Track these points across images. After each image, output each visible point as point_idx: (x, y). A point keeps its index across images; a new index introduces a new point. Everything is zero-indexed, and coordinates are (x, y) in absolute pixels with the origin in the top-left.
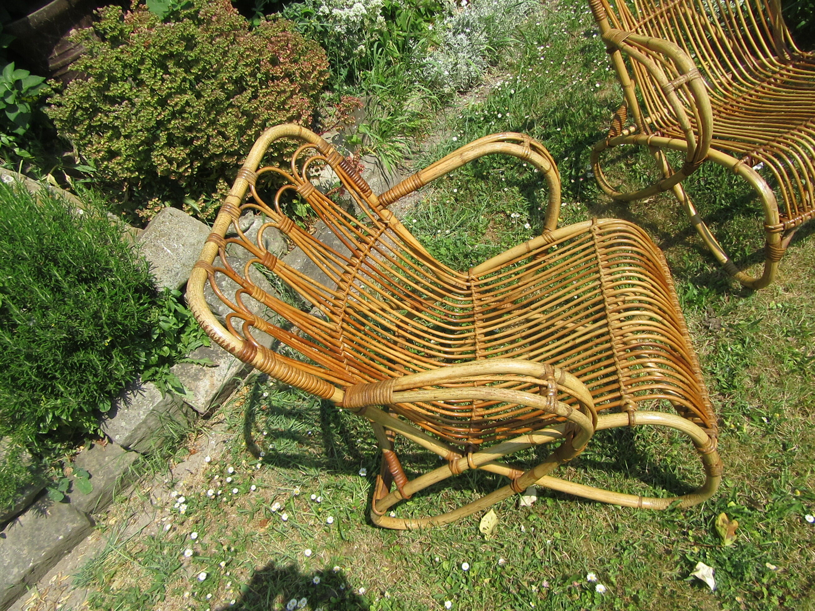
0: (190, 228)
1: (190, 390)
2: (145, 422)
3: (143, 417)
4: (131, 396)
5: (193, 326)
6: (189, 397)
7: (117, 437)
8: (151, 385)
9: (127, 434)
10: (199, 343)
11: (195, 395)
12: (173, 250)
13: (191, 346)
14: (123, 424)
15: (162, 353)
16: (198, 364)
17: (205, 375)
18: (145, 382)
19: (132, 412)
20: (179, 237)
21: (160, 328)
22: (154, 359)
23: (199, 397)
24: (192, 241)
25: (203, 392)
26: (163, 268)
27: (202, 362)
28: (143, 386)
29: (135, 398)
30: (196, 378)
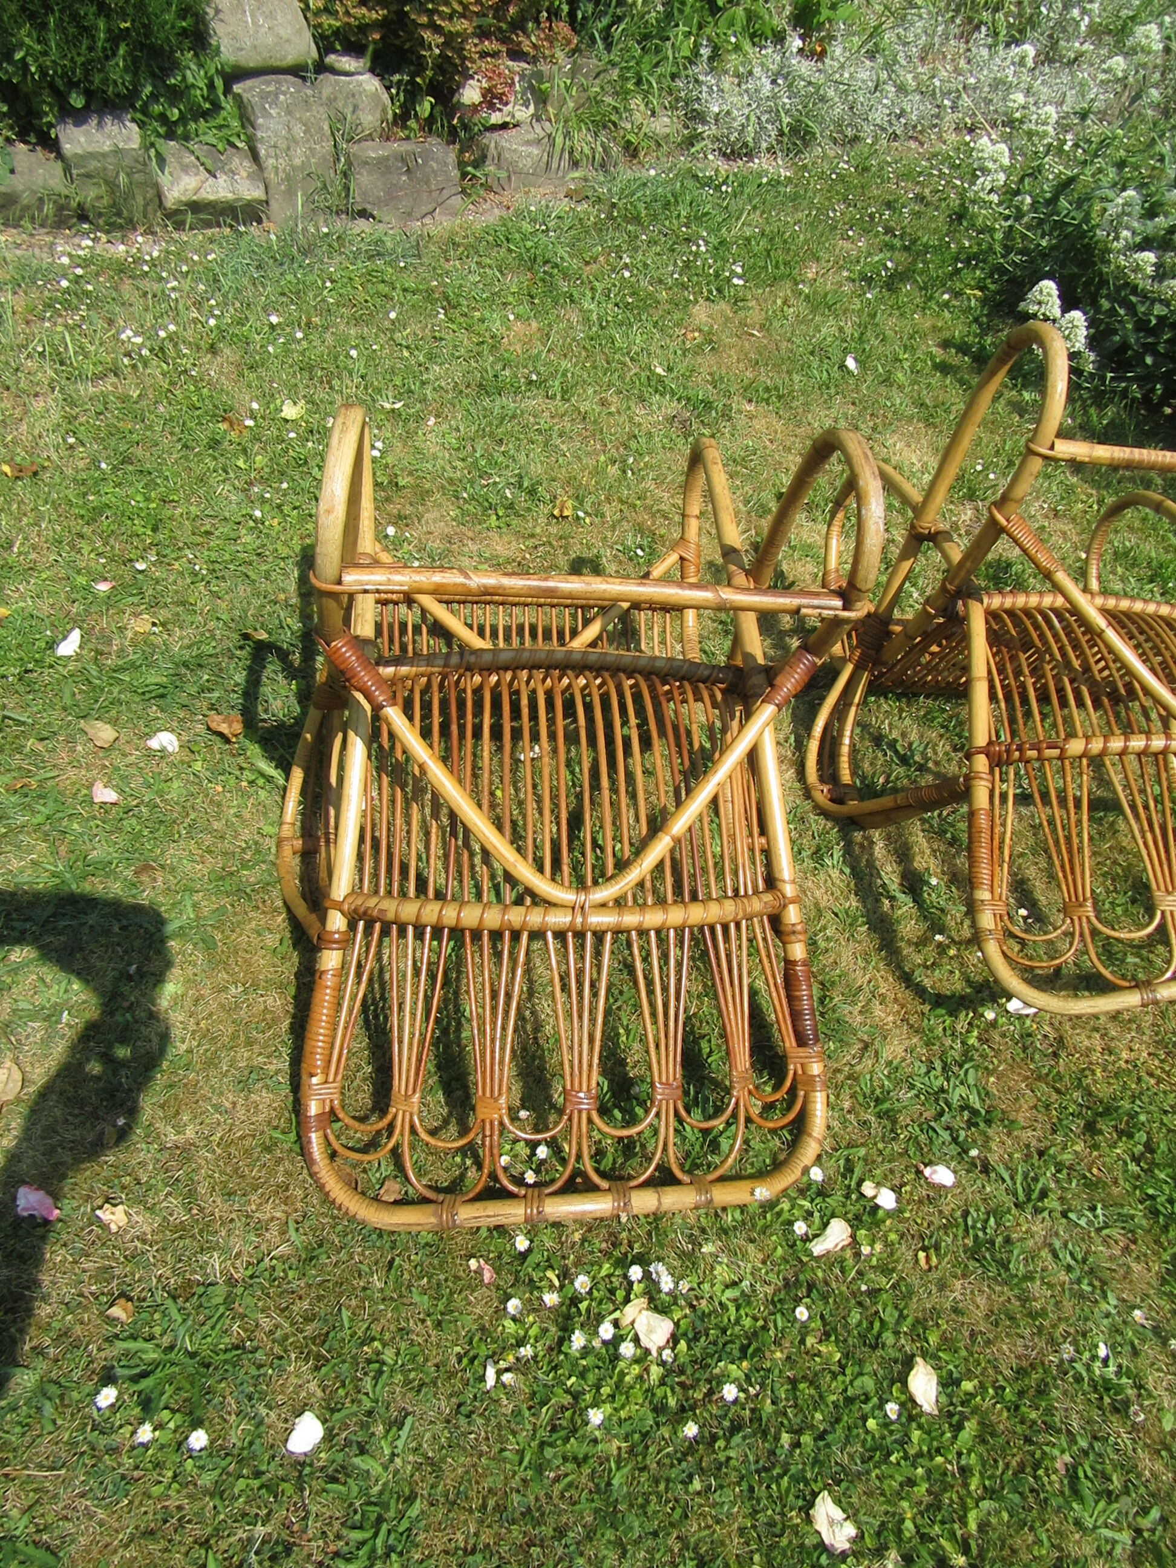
0: (289, 17)
1: (171, 174)
2: (104, 155)
3: (106, 148)
4: (109, 123)
5: (219, 121)
6: (164, 180)
7: (68, 146)
8: (134, 127)
9: (80, 151)
10: (214, 141)
11: (172, 184)
12: (254, 23)
13: (201, 138)
14: (82, 139)
15: (168, 113)
16: (198, 158)
17: (196, 174)
18: (133, 120)
19: (98, 136)
20: (271, 16)
21: (184, 77)
22: (157, 109)
23: (175, 188)
24: (282, 32)
25: (182, 186)
26: (230, 29)
27: (203, 159)
28: (128, 123)
29: (111, 126)
30: (185, 169)
